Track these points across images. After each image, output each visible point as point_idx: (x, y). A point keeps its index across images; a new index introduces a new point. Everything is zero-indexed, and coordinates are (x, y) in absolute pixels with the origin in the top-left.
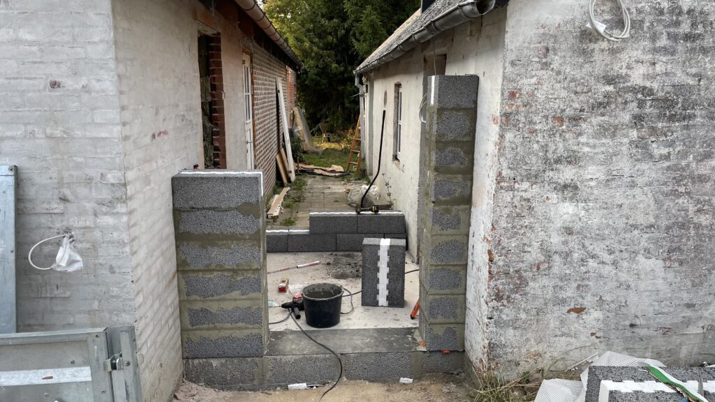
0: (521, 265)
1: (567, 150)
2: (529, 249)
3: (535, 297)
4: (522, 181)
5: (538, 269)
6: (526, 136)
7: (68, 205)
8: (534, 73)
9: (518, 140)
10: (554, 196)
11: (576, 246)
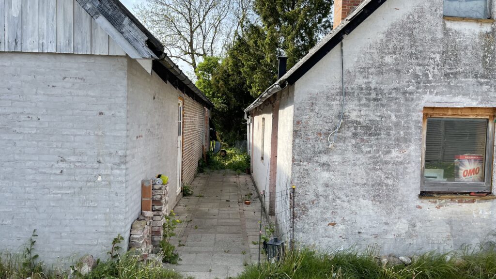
0: (305, 201)
1: (323, 147)
2: (309, 193)
3: (312, 217)
4: (304, 161)
5: (313, 203)
6: (305, 141)
7: (101, 164)
8: (307, 114)
9: (301, 143)
10: (319, 169)
11: (330, 193)
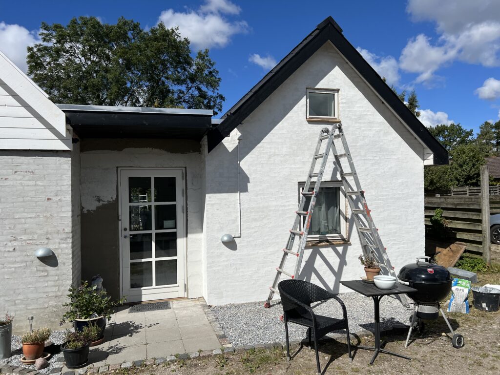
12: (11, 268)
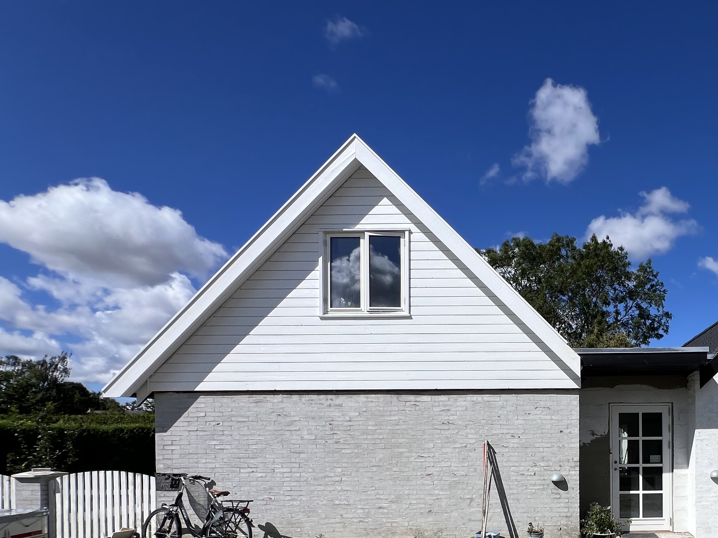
12: (532, 489)
